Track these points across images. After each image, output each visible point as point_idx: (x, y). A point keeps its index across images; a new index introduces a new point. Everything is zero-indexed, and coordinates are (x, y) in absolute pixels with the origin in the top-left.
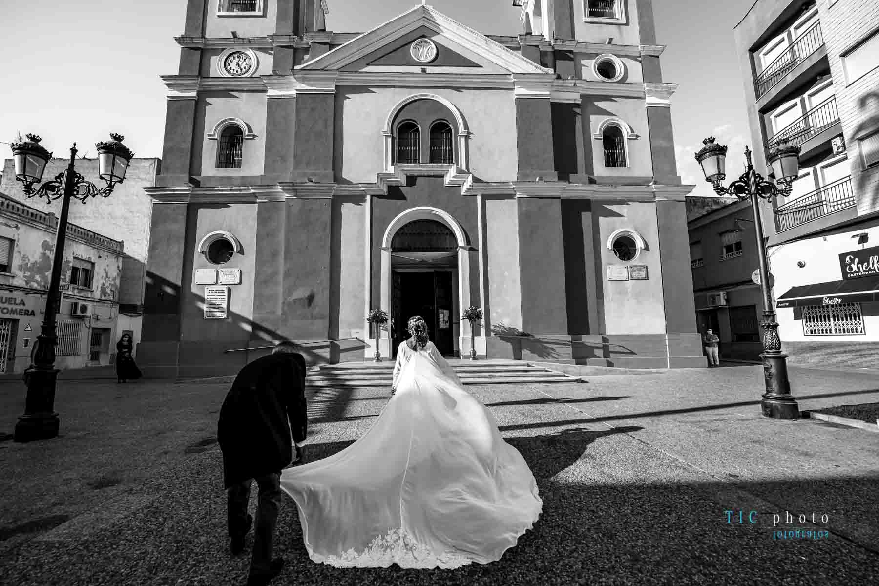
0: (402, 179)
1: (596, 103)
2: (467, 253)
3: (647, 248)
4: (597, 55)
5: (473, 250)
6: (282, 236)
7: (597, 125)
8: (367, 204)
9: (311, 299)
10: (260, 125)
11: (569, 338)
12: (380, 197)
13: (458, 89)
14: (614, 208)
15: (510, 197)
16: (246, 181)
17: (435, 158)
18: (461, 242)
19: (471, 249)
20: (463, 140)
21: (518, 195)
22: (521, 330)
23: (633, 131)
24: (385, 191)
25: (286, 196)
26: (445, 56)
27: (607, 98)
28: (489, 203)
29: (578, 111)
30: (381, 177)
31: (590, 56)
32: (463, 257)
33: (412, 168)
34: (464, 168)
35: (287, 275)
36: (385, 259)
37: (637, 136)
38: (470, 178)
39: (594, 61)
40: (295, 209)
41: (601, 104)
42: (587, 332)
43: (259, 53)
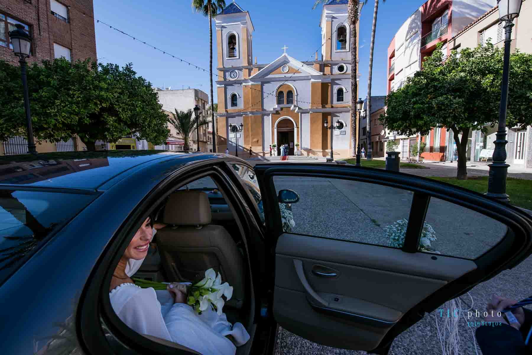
0: (279, 109)
1: (335, 81)
2: (296, 128)
3: (346, 126)
4: (338, 64)
5: (298, 128)
6: (250, 125)
7: (336, 88)
8: (271, 116)
9: (258, 141)
10: (242, 94)
11: (322, 150)
12: (274, 114)
13: (294, 81)
14: (338, 114)
15: (308, 113)
16: (240, 111)
17: (288, 103)
18: (295, 126)
19: (297, 128)
20: (296, 96)
21: (310, 112)
22: (309, 148)
23: (346, 90)
24: (275, 112)
25: (250, 115)
26: (291, 70)
27: (339, 79)
28: (302, 115)
29: (330, 84)
30: (274, 109)
31: (336, 64)
32: (295, 130)
33: (282, 106)
34: (296, 105)
35: (252, 135)
36: (275, 130)
37: (347, 92)
38: (297, 108)
39: (337, 66)
40: (253, 117)
41: (337, 82)
42: (327, 149)
43: (239, 71)
